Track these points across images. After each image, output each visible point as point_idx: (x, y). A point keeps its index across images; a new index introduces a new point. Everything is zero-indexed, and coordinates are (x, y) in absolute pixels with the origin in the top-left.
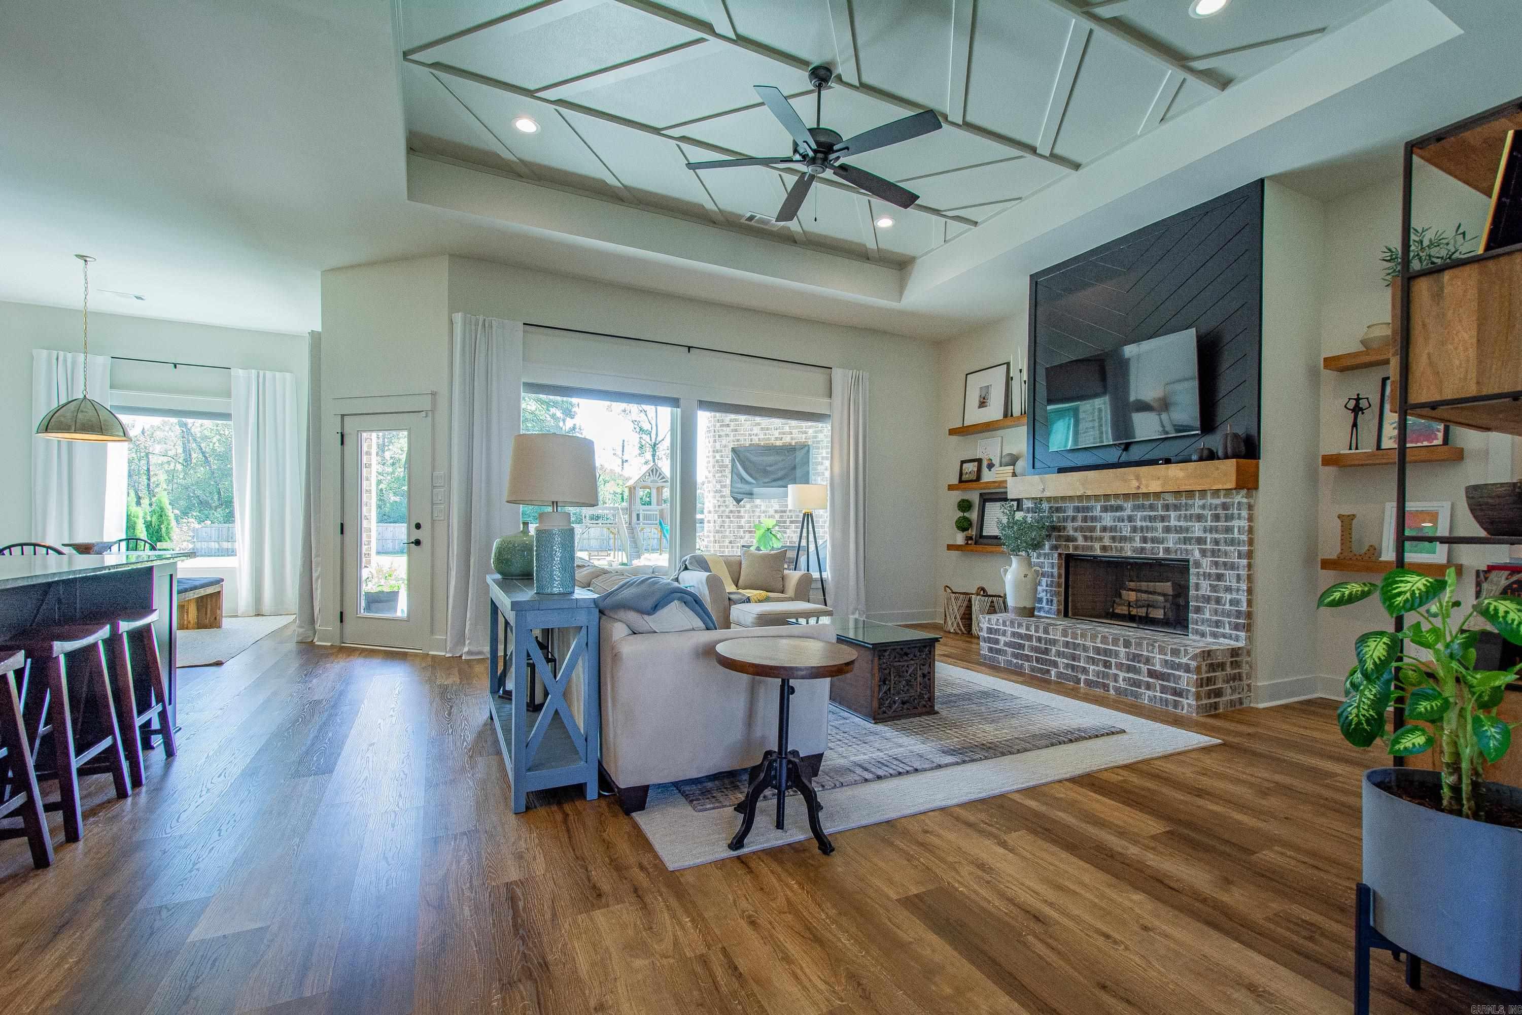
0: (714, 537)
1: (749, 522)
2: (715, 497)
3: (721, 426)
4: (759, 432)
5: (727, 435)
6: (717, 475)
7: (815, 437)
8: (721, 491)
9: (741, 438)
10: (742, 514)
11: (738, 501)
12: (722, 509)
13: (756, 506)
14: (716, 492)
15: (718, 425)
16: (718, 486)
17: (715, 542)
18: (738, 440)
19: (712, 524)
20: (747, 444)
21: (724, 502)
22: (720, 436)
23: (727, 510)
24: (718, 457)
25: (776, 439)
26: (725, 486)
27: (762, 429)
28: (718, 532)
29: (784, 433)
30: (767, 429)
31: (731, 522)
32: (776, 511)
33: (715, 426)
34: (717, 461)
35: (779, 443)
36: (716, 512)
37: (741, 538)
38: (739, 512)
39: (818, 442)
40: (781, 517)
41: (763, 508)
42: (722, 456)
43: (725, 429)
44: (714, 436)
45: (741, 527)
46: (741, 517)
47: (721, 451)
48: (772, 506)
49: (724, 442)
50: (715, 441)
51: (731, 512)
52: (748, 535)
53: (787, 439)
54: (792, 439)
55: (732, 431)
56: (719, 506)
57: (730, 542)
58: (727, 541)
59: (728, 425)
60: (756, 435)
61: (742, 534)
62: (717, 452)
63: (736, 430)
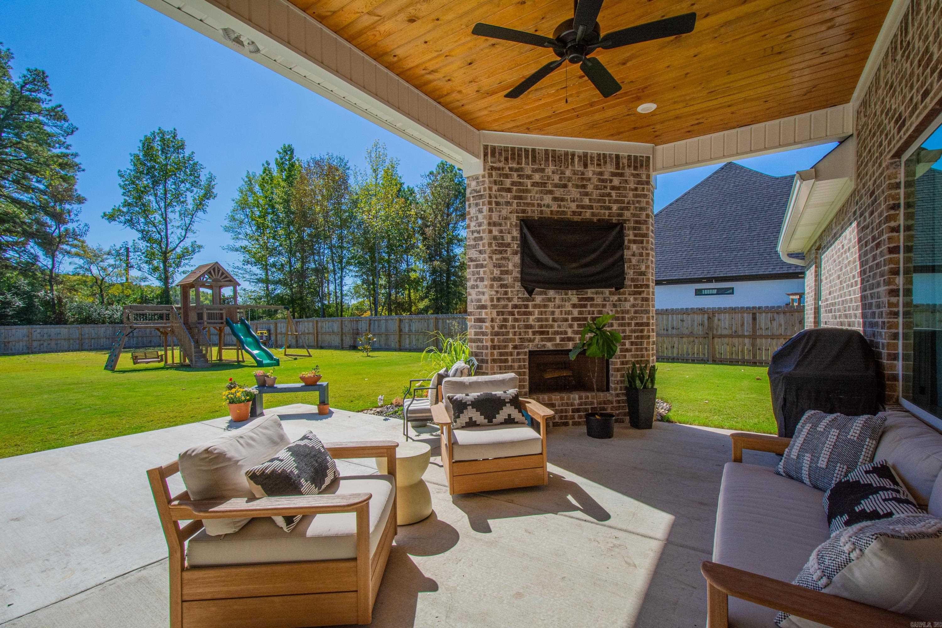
0: (492, 340)
1: (539, 320)
2: (492, 286)
3: (499, 190)
4: (551, 202)
5: (508, 203)
6: (495, 257)
7: (621, 215)
8: (500, 279)
9: (529, 209)
10: (530, 309)
11: (530, 293)
12: (503, 303)
13: (549, 300)
14: (494, 279)
15: (495, 188)
16: (497, 272)
17: (494, 347)
18: (524, 211)
19: (488, 324)
20: (536, 216)
21: (506, 293)
22: (497, 204)
23: (510, 304)
24: (495, 233)
25: (574, 213)
26: (507, 272)
27: (555, 199)
28: (497, 334)
29: (583, 207)
30: (562, 200)
31: (516, 320)
32: (574, 306)
33: (490, 189)
34: (495, 238)
35: (576, 218)
36: (494, 307)
37: (530, 340)
38: (526, 306)
39: (625, 221)
40: (580, 313)
41: (557, 302)
42: (501, 232)
43: (504, 194)
44: (490, 203)
45: (531, 327)
46: (530, 313)
47: (500, 225)
48: (569, 300)
49: (504, 213)
50: (491, 210)
51: (515, 306)
52: (538, 337)
53: (588, 214)
54: (593, 214)
55: (515, 197)
56: (498, 299)
57: (515, 347)
58: (510, 345)
59: (509, 190)
60: (548, 206)
61: (531, 336)
62: (495, 224)
63: (520, 198)
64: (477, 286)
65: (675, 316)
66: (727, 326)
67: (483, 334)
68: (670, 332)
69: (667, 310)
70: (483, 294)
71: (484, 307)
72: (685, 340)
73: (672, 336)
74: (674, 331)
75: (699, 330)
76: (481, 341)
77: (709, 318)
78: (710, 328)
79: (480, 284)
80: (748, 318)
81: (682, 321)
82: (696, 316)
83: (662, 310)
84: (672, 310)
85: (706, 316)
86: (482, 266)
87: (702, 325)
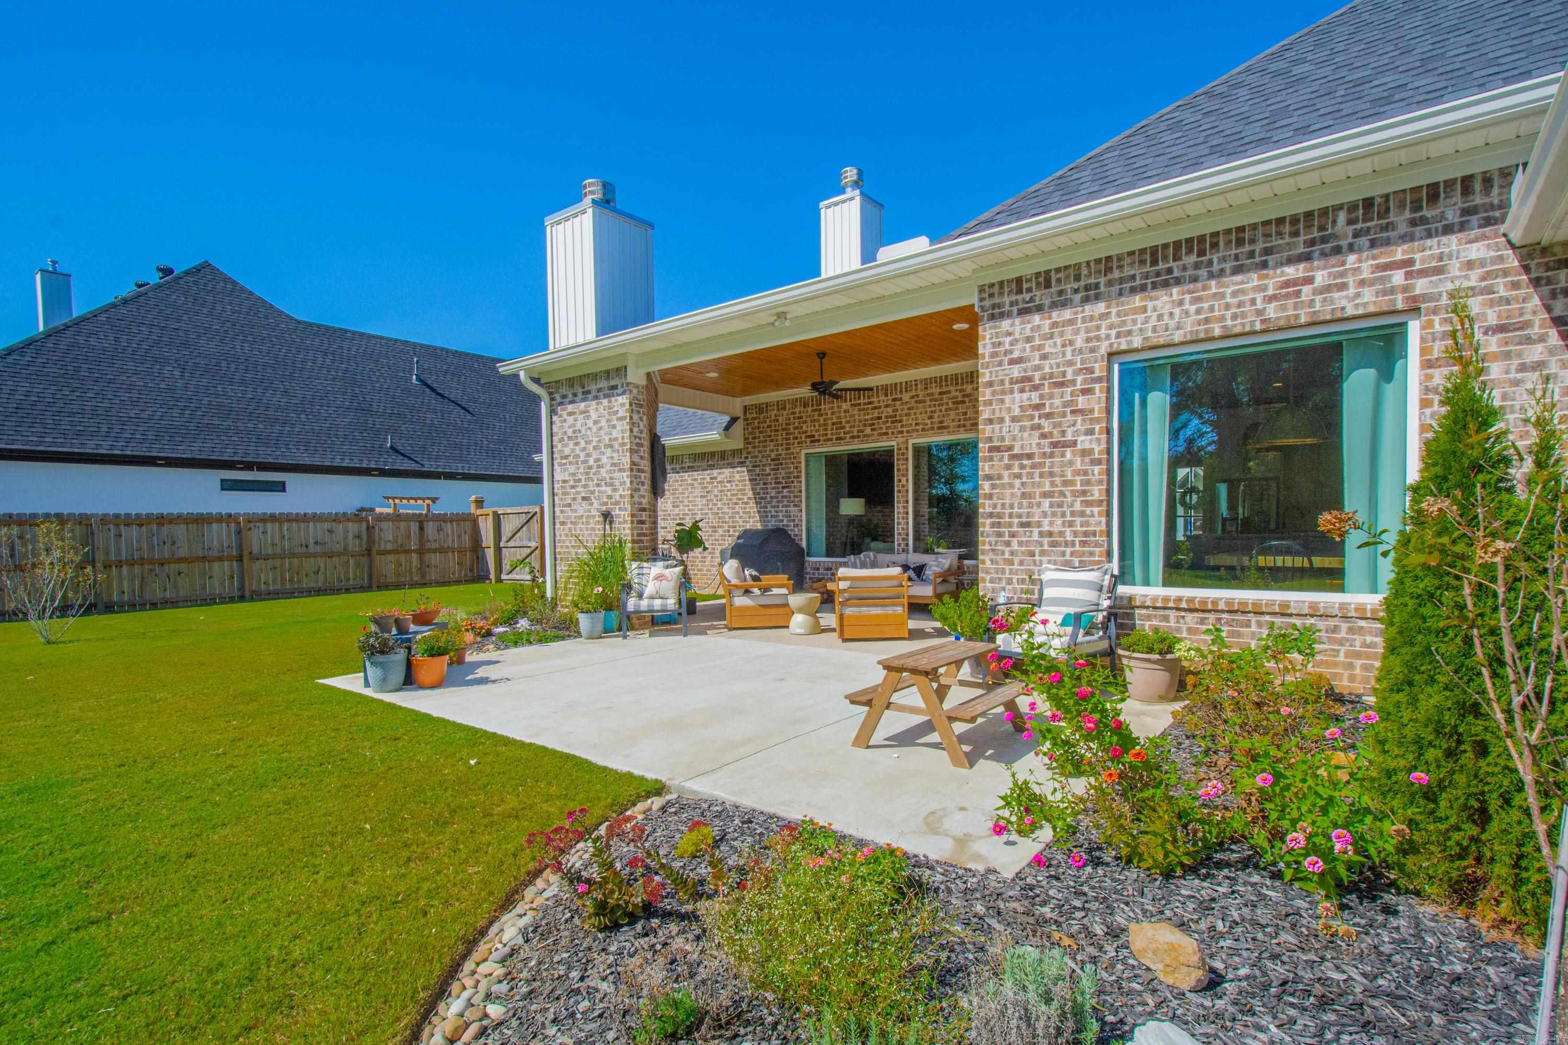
64: (639, 490)
65: (318, 525)
66: (391, 538)
67: (644, 535)
68: (312, 549)
69: (305, 515)
70: (644, 497)
71: (644, 510)
72: (335, 559)
73: (315, 555)
74: (318, 549)
75: (354, 545)
76: (642, 541)
77: (368, 528)
78: (371, 541)
79: (642, 488)
80: (414, 527)
81: (331, 531)
82: (350, 524)
83: (297, 514)
84: (315, 515)
85: (364, 525)
86: (643, 471)
87: (359, 537)
